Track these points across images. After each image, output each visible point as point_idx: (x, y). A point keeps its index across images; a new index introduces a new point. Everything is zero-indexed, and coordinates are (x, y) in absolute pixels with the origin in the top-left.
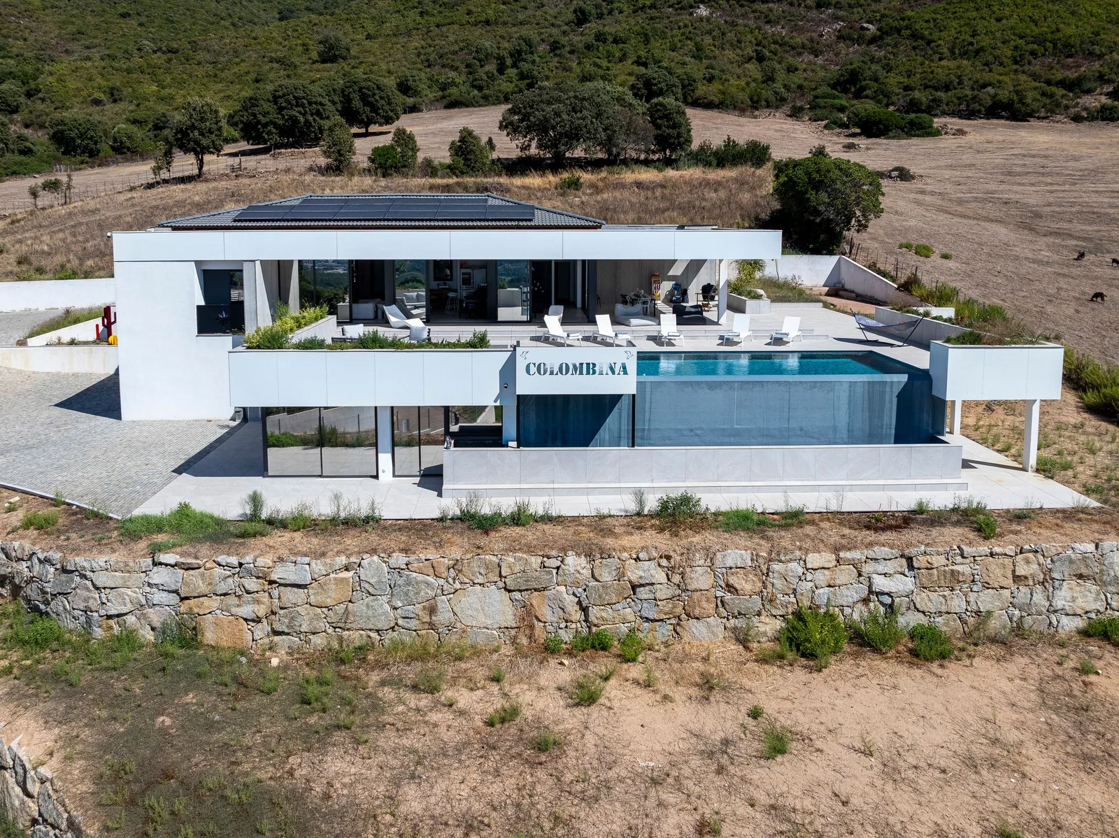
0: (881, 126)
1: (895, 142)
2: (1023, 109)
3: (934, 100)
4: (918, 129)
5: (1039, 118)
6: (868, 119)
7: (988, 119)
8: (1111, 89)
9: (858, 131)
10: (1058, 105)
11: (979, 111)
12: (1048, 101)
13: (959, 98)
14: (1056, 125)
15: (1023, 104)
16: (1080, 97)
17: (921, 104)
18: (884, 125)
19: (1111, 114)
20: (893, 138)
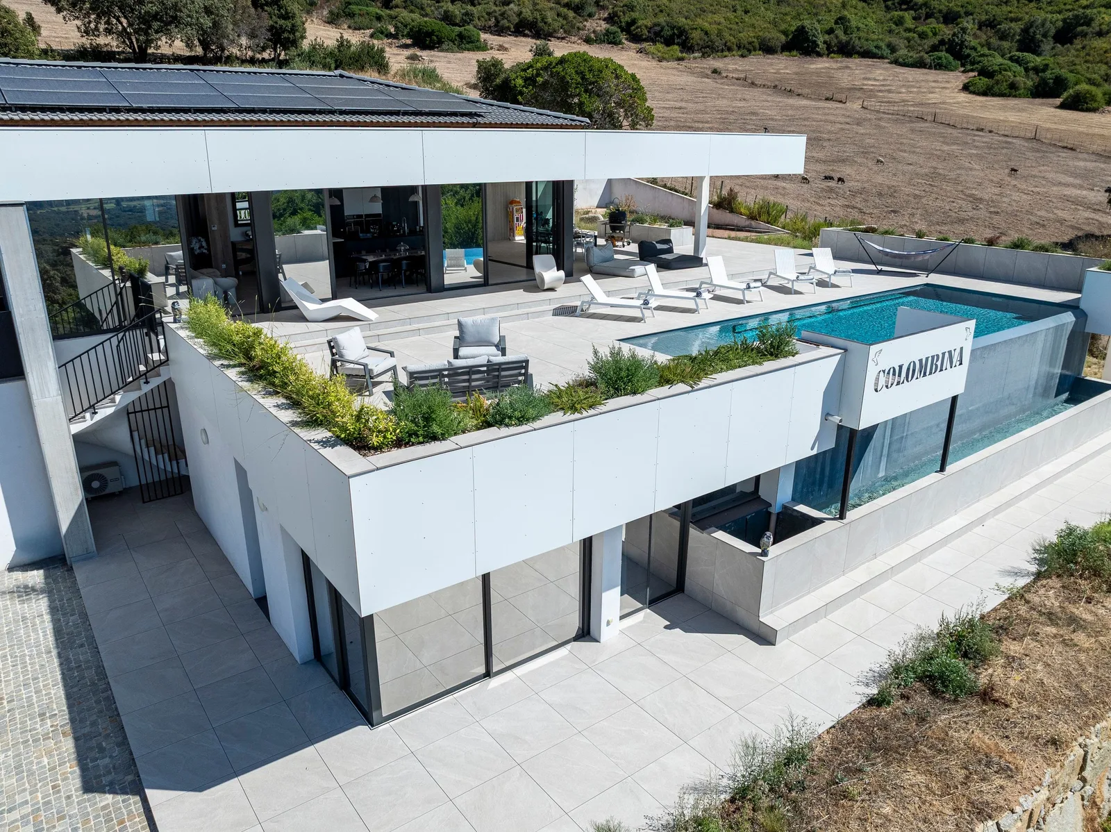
0: (435, 38)
1: (450, 55)
2: (546, 28)
3: (467, 14)
4: (468, 43)
5: (558, 38)
6: (420, 30)
7: (516, 36)
8: (606, 15)
9: (409, 42)
10: (573, 27)
11: (509, 28)
12: (565, 22)
13: (489, 14)
14: (573, 45)
15: (545, 23)
16: (586, 21)
17: (455, 16)
18: (437, 36)
19: (614, 38)
20: (447, 51)
